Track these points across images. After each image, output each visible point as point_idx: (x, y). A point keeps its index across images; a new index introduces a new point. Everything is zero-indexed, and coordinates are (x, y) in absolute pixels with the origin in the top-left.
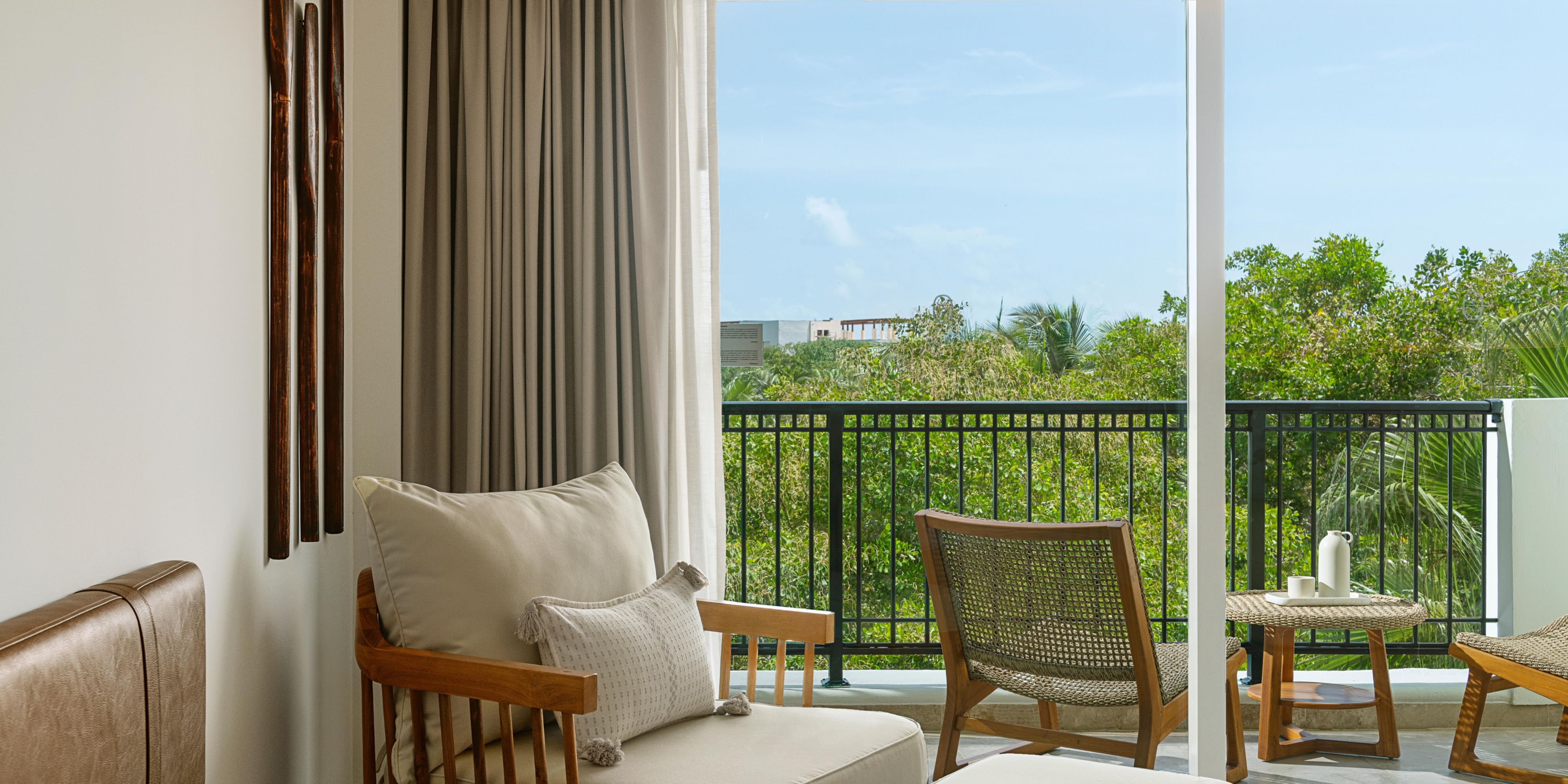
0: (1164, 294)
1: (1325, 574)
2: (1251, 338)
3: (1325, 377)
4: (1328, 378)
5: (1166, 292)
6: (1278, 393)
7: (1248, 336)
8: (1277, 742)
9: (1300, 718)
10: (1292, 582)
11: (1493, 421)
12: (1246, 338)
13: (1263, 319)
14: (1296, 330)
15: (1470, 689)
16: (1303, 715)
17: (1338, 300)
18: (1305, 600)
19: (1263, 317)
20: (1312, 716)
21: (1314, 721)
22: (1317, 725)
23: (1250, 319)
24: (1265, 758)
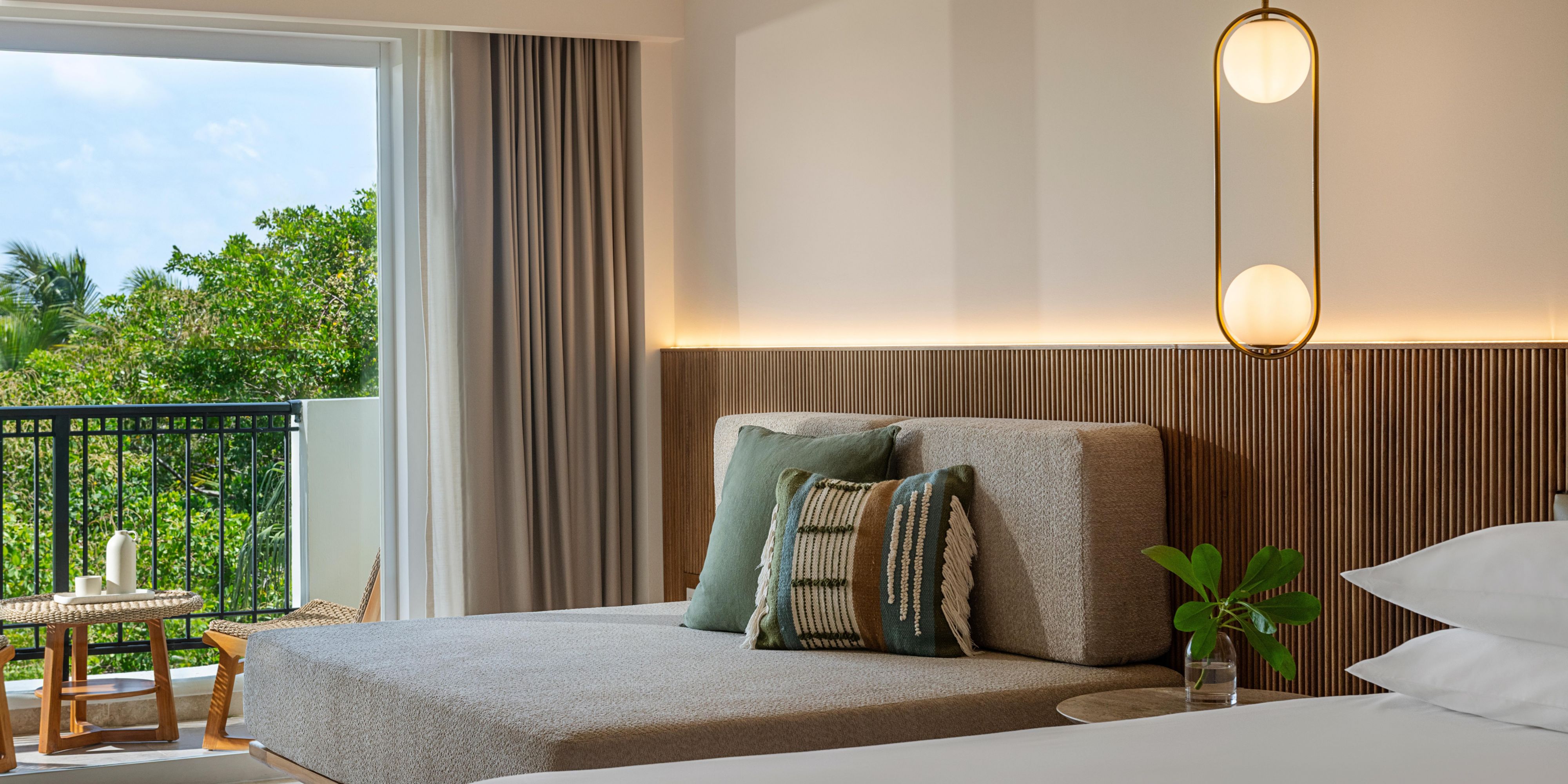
0: (173, 250)
1: (112, 574)
2: (257, 303)
3: (339, 351)
4: (343, 352)
5: (175, 247)
6: (282, 370)
7: (252, 301)
8: (58, 736)
9: (103, 717)
10: (79, 583)
11: (296, 421)
12: (250, 303)
13: (274, 282)
14: (308, 295)
15: (218, 686)
16: (106, 714)
17: (364, 261)
18: (89, 597)
19: (273, 280)
20: (115, 713)
21: (117, 718)
22: (120, 722)
23: (257, 282)
24: (45, 751)
